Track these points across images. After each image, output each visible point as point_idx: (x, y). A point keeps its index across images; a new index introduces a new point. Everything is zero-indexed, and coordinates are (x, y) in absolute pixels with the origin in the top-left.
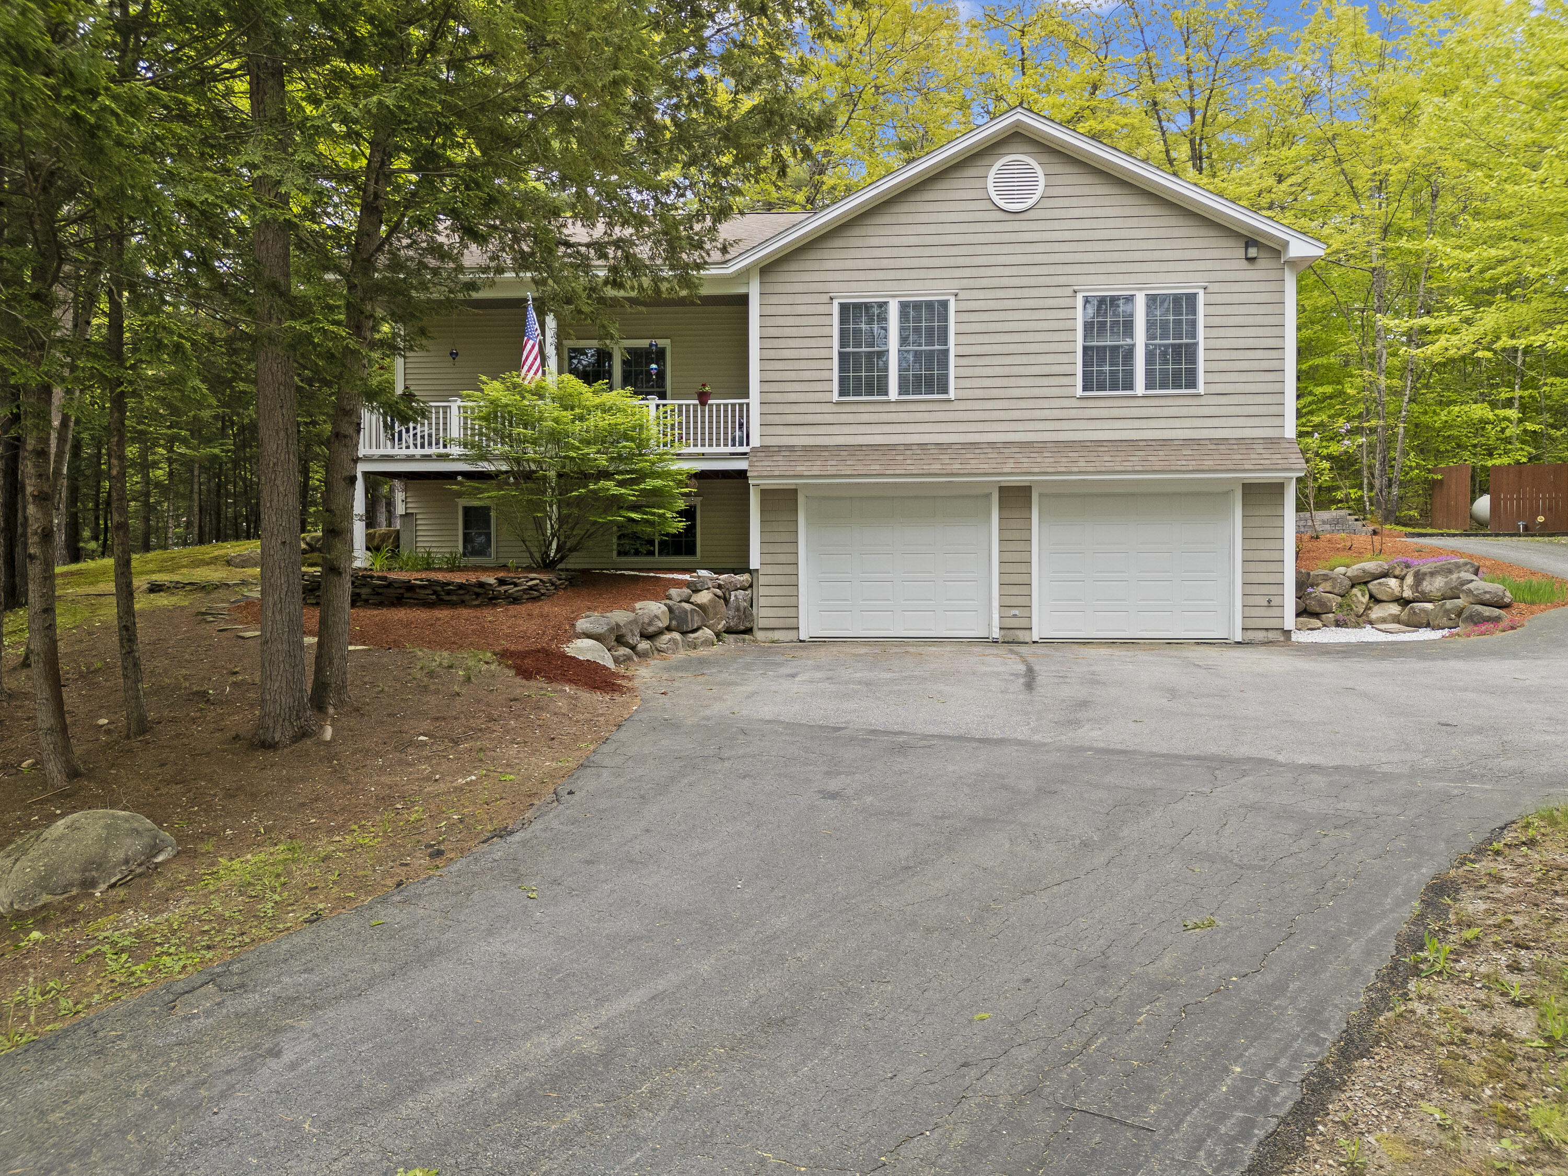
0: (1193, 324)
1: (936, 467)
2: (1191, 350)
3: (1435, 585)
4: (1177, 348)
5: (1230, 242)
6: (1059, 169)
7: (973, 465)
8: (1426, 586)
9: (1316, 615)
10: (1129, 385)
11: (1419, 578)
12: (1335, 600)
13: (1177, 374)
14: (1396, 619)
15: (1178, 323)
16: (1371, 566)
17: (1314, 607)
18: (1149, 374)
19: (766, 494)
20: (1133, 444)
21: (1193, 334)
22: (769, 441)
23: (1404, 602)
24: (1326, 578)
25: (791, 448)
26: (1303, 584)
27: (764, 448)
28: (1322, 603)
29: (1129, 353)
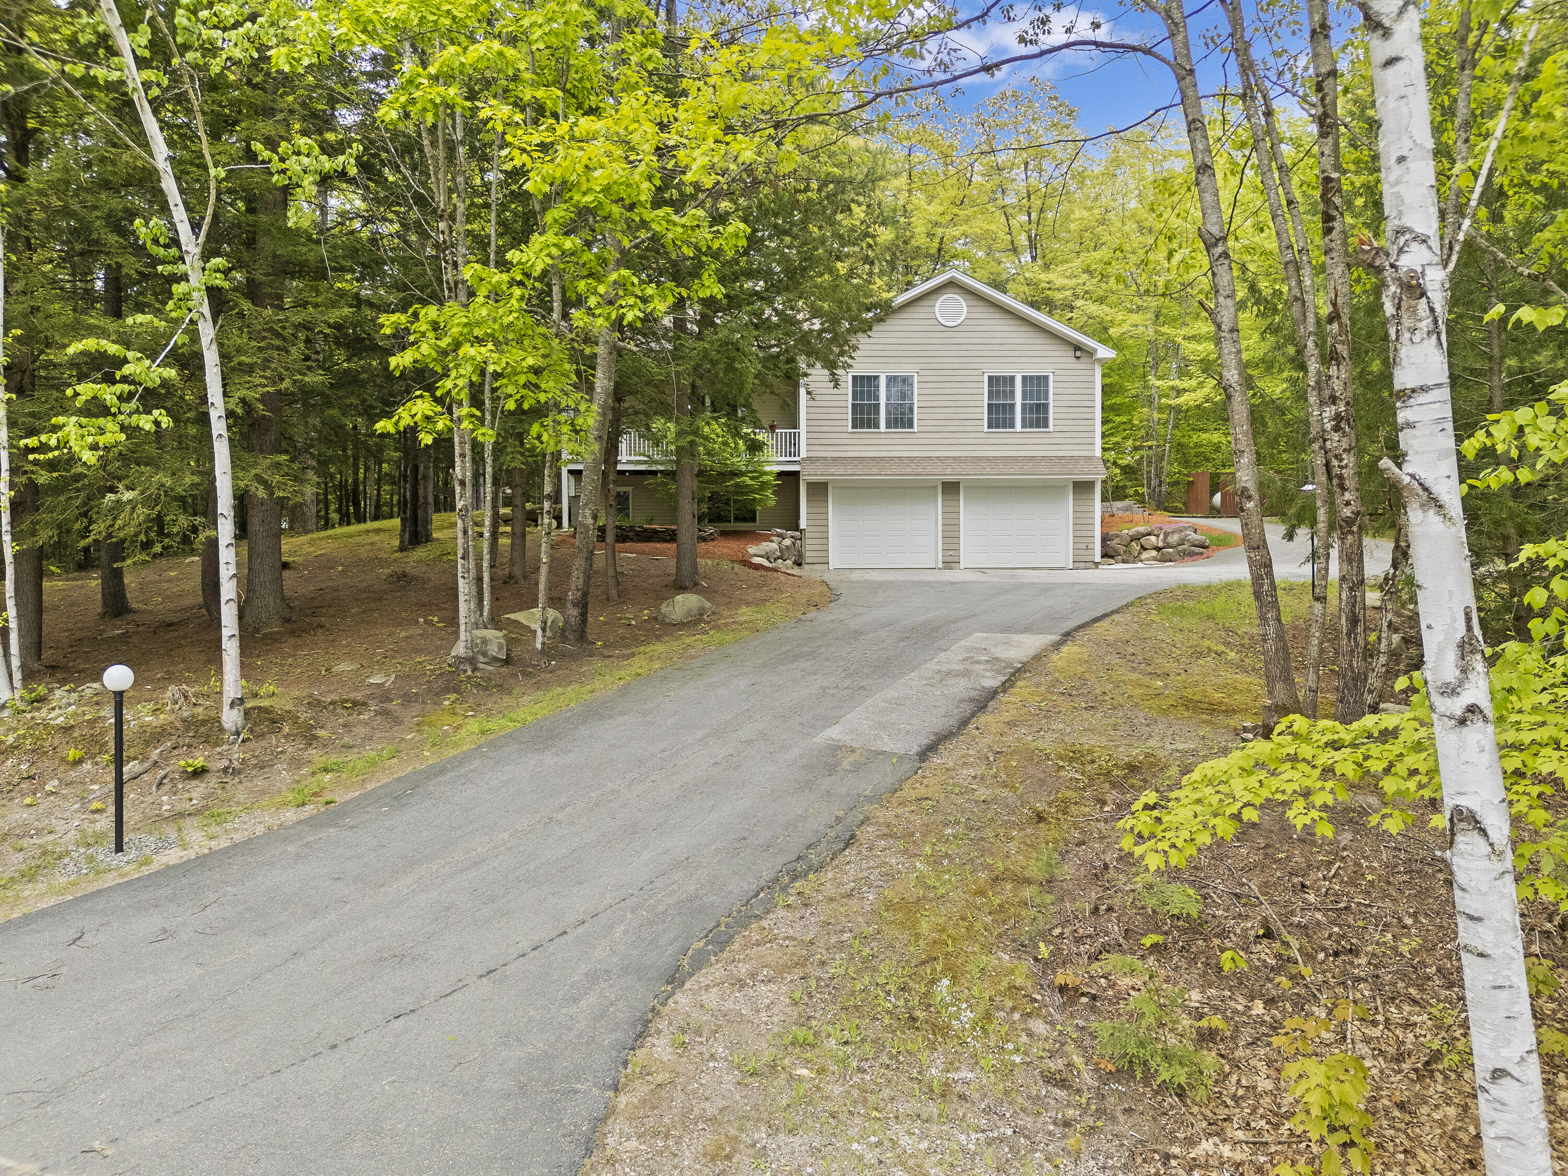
0: (1047, 392)
1: (909, 470)
2: (1046, 406)
3: (1174, 539)
4: (1038, 406)
5: (1067, 347)
6: (974, 303)
7: (929, 469)
8: (1170, 539)
9: (1112, 557)
10: (1012, 426)
11: (1166, 535)
12: (1122, 549)
13: (1038, 419)
14: (1155, 559)
15: (1039, 392)
16: (1142, 529)
17: (1111, 552)
18: (1024, 419)
19: (810, 485)
20: (1014, 458)
21: (1047, 398)
22: (811, 454)
23: (1158, 549)
24: (1117, 536)
25: (825, 458)
26: (1105, 539)
27: (809, 458)
28: (1115, 550)
29: (1012, 406)
